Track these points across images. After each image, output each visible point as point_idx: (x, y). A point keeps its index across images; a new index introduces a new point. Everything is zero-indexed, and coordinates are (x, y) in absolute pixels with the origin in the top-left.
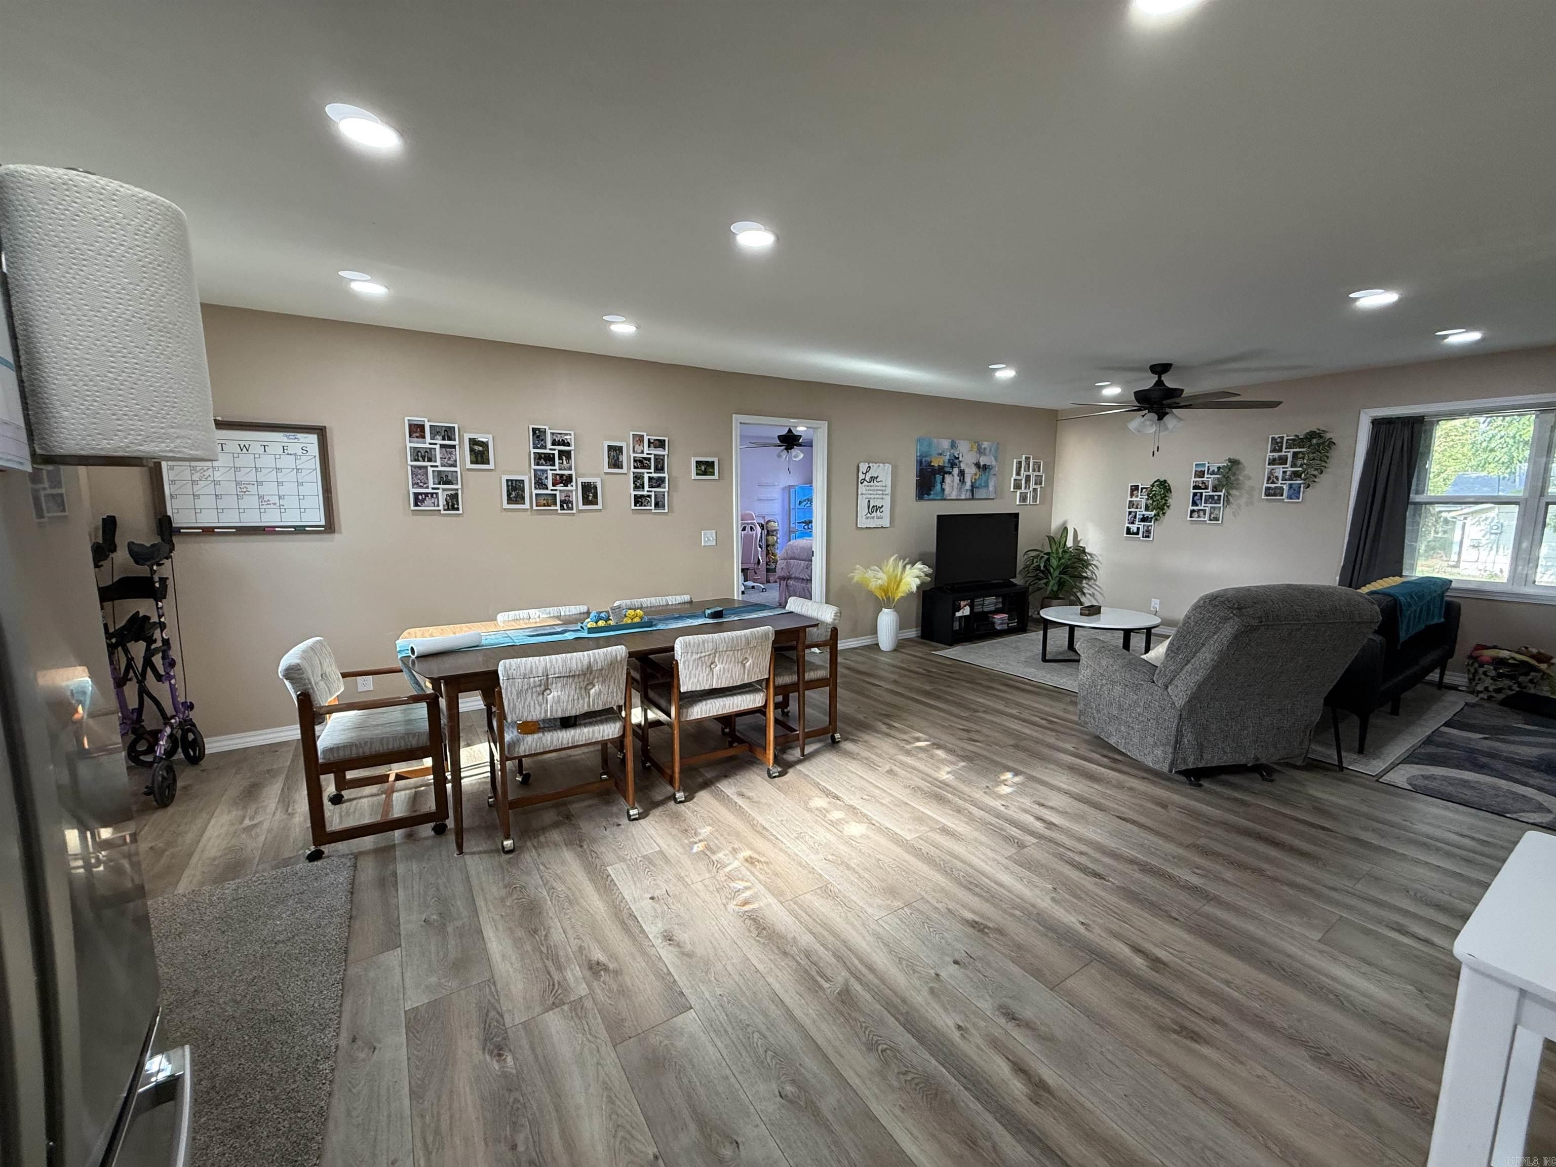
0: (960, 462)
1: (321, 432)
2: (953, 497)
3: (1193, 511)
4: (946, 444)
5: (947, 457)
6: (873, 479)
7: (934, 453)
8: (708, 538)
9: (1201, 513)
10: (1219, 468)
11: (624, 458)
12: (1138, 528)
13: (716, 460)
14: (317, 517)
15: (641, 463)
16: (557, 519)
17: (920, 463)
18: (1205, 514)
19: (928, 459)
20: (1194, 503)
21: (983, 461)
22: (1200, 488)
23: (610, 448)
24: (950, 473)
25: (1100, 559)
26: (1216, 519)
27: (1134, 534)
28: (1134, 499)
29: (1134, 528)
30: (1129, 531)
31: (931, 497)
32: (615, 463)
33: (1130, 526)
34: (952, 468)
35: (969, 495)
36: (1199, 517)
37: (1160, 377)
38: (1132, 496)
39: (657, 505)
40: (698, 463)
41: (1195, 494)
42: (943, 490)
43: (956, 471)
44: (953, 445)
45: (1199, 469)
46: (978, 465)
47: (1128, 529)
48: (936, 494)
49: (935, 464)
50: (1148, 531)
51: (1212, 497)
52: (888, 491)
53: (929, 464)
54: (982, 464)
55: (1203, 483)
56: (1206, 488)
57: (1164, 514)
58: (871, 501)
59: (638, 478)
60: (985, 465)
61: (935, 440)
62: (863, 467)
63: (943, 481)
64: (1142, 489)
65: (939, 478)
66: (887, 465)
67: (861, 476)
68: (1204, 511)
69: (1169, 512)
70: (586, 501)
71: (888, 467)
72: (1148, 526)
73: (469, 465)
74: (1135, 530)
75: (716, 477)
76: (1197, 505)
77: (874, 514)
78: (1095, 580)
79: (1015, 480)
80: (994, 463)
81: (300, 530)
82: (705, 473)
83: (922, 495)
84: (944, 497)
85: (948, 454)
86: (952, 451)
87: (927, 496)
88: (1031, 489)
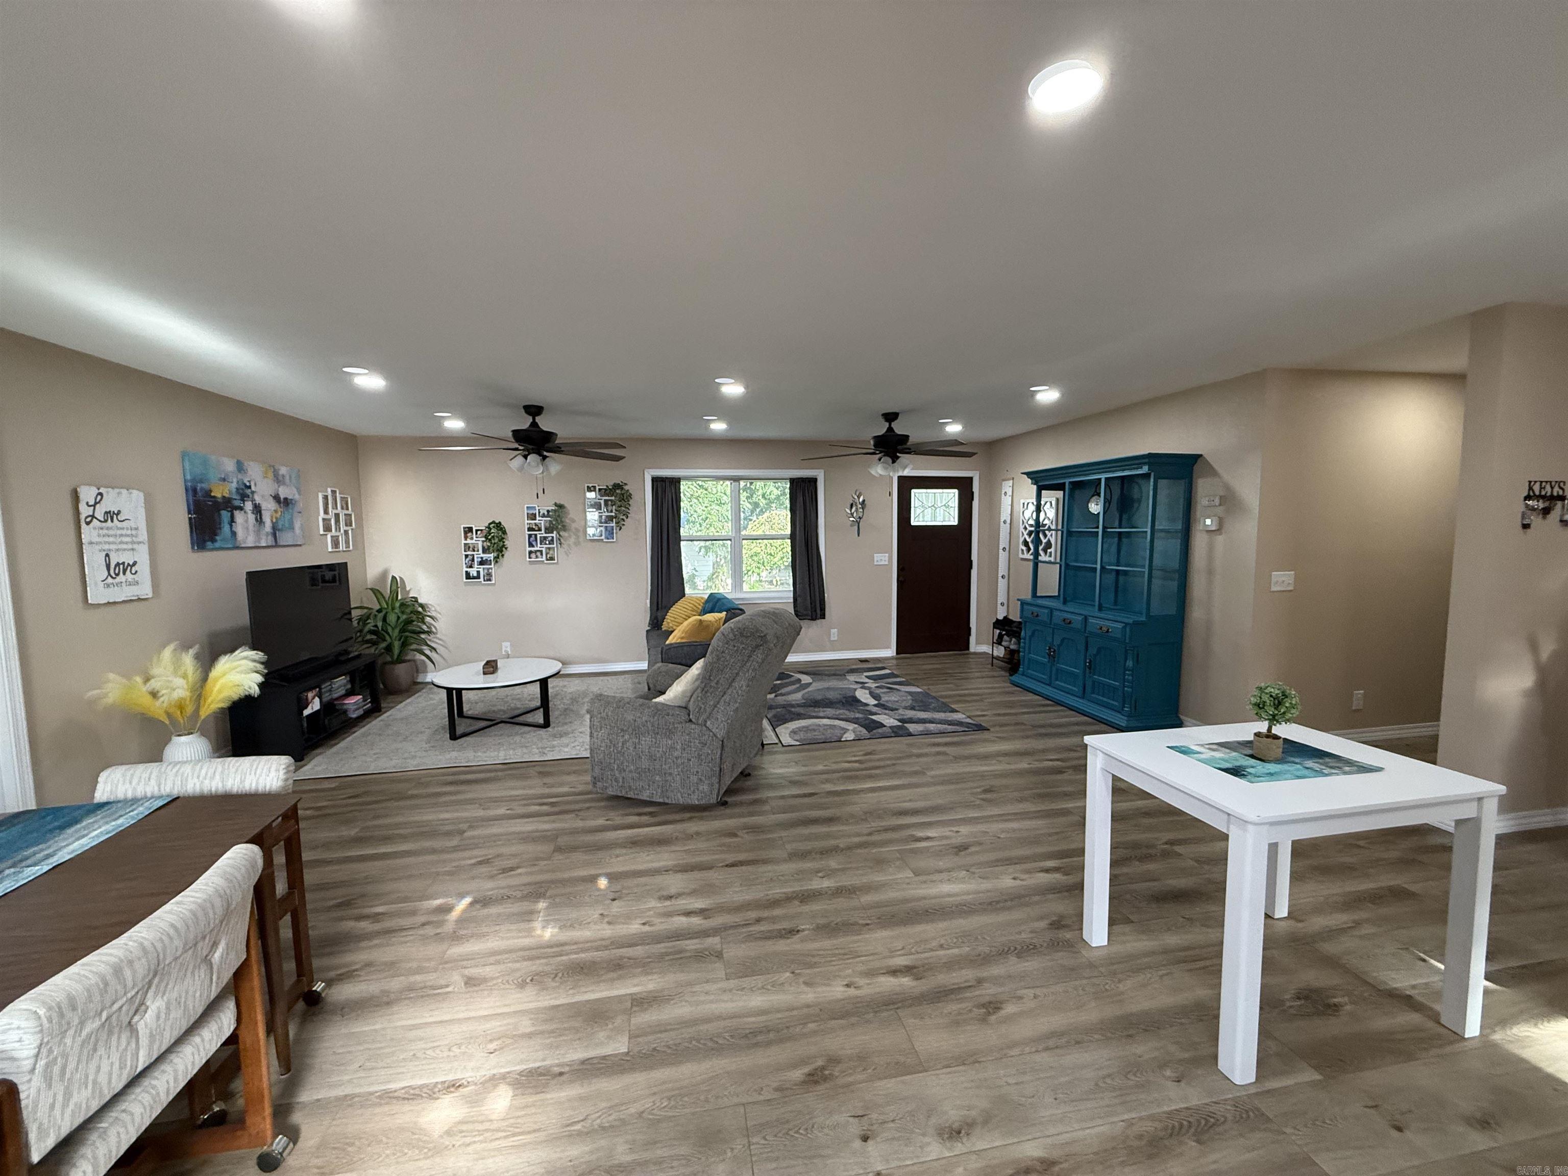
0: (253, 492)
2: (250, 542)
3: (530, 552)
4: (229, 465)
5: (234, 485)
6: (110, 515)
7: (213, 476)
9: (538, 554)
10: (548, 511)
12: (478, 572)
17: (192, 491)
18: (542, 554)
19: (204, 486)
20: (531, 545)
21: (283, 493)
22: (533, 530)
24: (241, 509)
25: (438, 609)
26: (552, 559)
27: (474, 578)
28: (469, 541)
29: (473, 572)
30: (468, 576)
31: (217, 545)
33: (469, 570)
34: (244, 501)
35: (270, 539)
36: (537, 557)
37: (534, 419)
38: (466, 538)
41: (530, 536)
42: (234, 534)
43: (249, 506)
44: (240, 467)
45: (531, 512)
46: (276, 498)
47: (467, 574)
48: (223, 540)
49: (218, 493)
50: (489, 574)
51: (545, 538)
52: (143, 535)
53: (208, 493)
54: (282, 497)
55: (536, 525)
56: (540, 530)
57: (503, 556)
58: (112, 555)
60: (286, 499)
61: (213, 457)
62: (87, 494)
63: (232, 520)
64: (477, 531)
65: (225, 515)
66: (135, 493)
67: (85, 511)
68: (541, 552)
69: (507, 554)
71: (137, 496)
72: (488, 569)
74: (475, 574)
76: (533, 546)
77: (122, 578)
78: (437, 633)
79: (324, 520)
80: (297, 497)
83: (205, 541)
84: (238, 545)
85: (235, 480)
86: (240, 476)
87: (209, 544)
88: (342, 531)
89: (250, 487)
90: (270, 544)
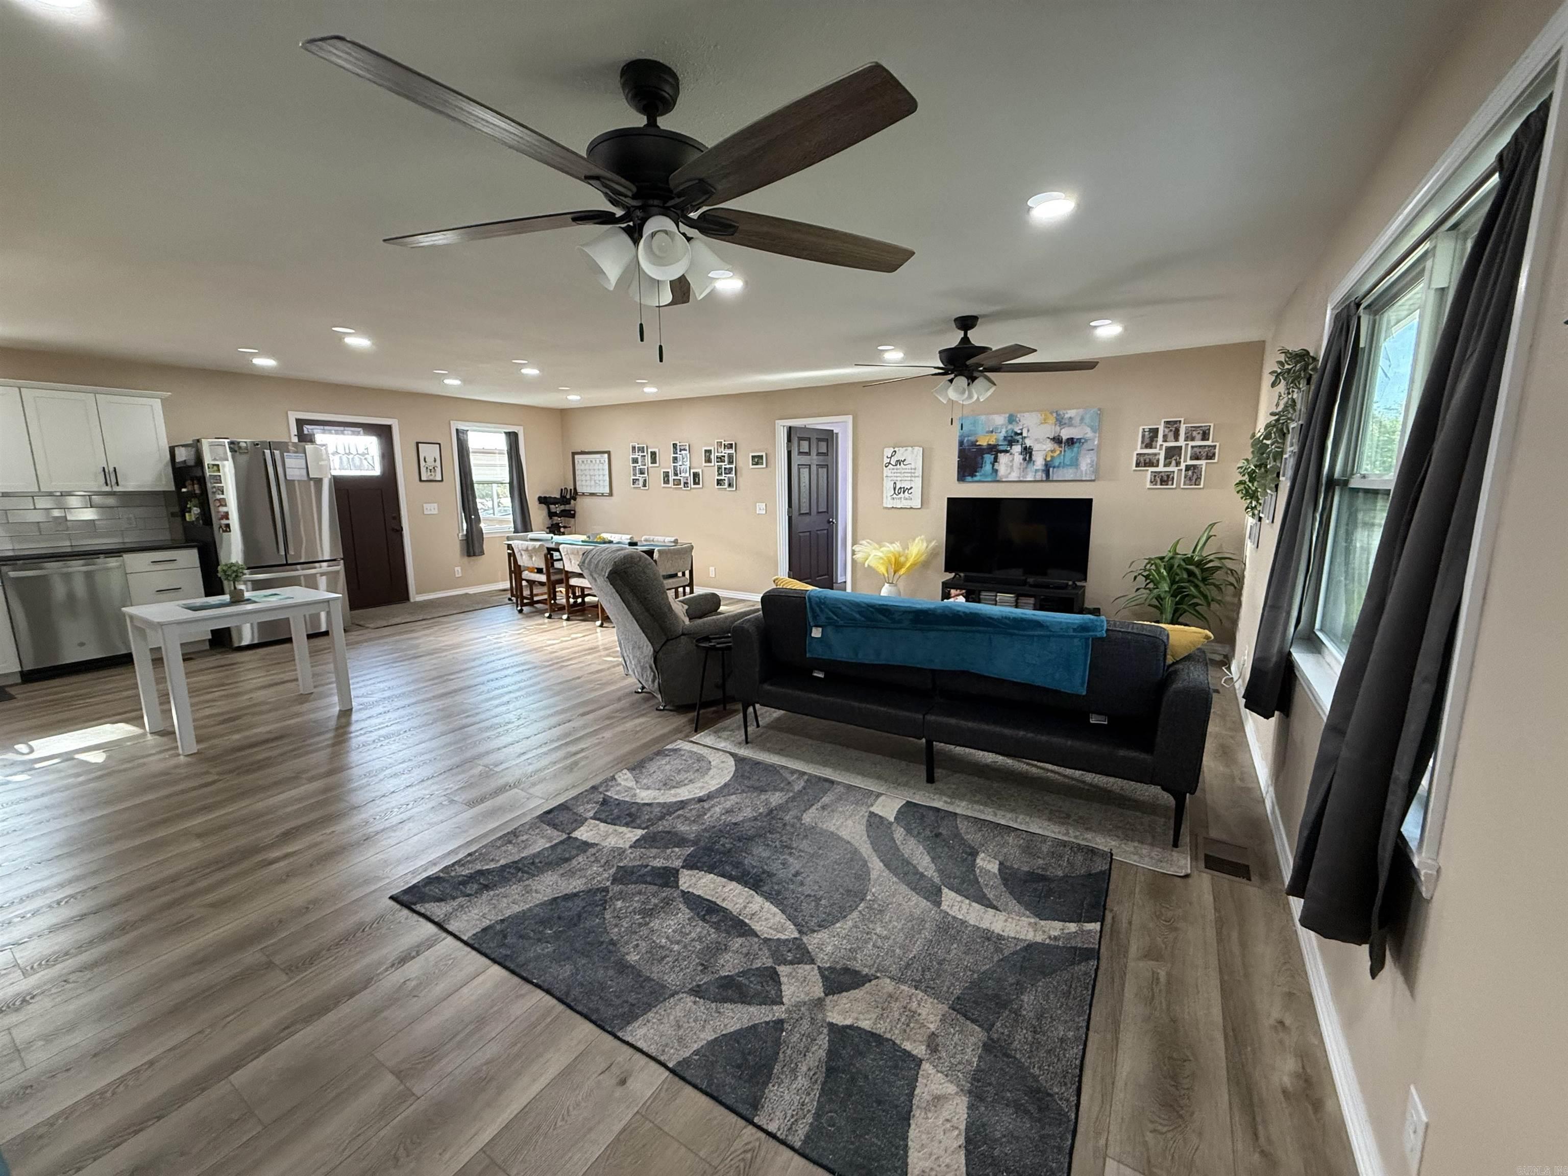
0: (1023, 438)
1: (609, 453)
2: (1014, 476)
4: (1000, 420)
5: (1003, 433)
6: (899, 462)
7: (981, 431)
8: (761, 508)
11: (712, 457)
13: (764, 454)
14: (607, 490)
15: (720, 459)
16: (682, 492)
17: (961, 443)
19: (972, 438)
21: (1065, 434)
23: (706, 451)
24: (1006, 451)
31: (975, 479)
32: (708, 460)
34: (1011, 446)
35: (1040, 476)
37: (966, 334)
39: (730, 485)
40: (753, 457)
42: (996, 471)
43: (1017, 449)
44: (1012, 419)
46: (1057, 440)
48: (985, 475)
49: (983, 442)
52: (919, 472)
53: (974, 444)
54: (1064, 438)
58: (898, 483)
59: (719, 468)
60: (1071, 439)
61: (983, 417)
62: (888, 452)
63: (996, 460)
65: (989, 458)
66: (916, 448)
67: (886, 461)
70: (695, 483)
71: (919, 451)
73: (650, 465)
75: (764, 466)
77: (901, 495)
79: (1141, 455)
80: (1089, 434)
81: (603, 495)
82: (757, 464)
83: (964, 476)
84: (998, 479)
85: (1004, 431)
86: (1010, 427)
87: (969, 479)
88: (1183, 466)
89: (1021, 434)
90: (1038, 478)
